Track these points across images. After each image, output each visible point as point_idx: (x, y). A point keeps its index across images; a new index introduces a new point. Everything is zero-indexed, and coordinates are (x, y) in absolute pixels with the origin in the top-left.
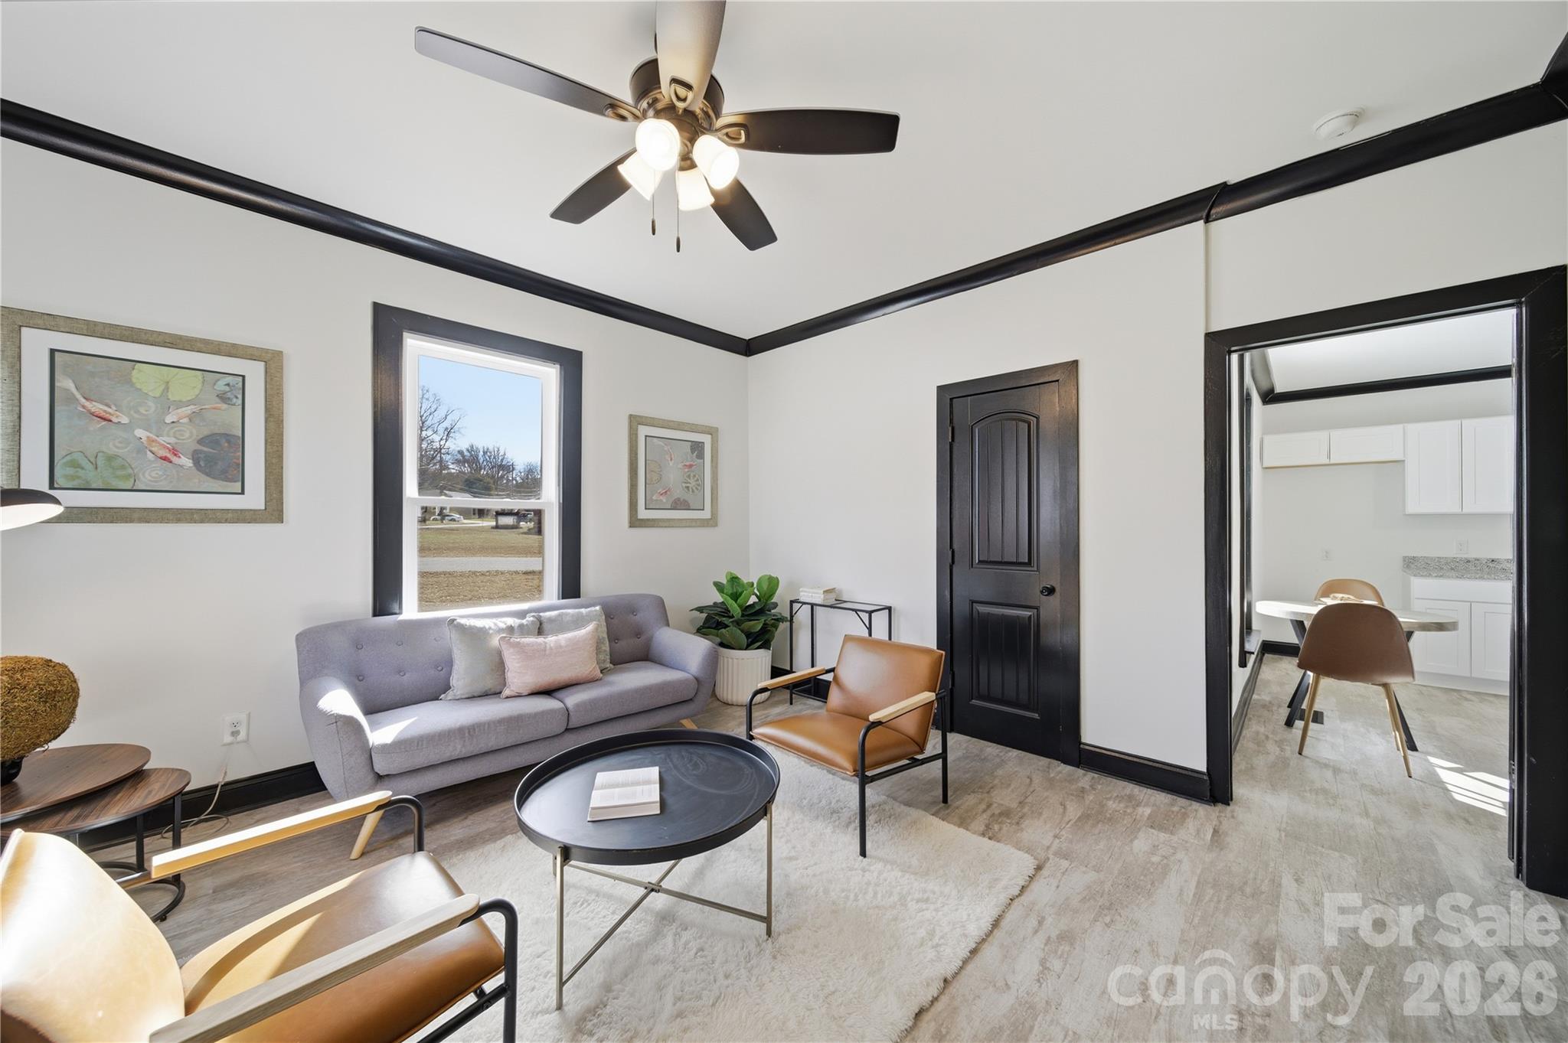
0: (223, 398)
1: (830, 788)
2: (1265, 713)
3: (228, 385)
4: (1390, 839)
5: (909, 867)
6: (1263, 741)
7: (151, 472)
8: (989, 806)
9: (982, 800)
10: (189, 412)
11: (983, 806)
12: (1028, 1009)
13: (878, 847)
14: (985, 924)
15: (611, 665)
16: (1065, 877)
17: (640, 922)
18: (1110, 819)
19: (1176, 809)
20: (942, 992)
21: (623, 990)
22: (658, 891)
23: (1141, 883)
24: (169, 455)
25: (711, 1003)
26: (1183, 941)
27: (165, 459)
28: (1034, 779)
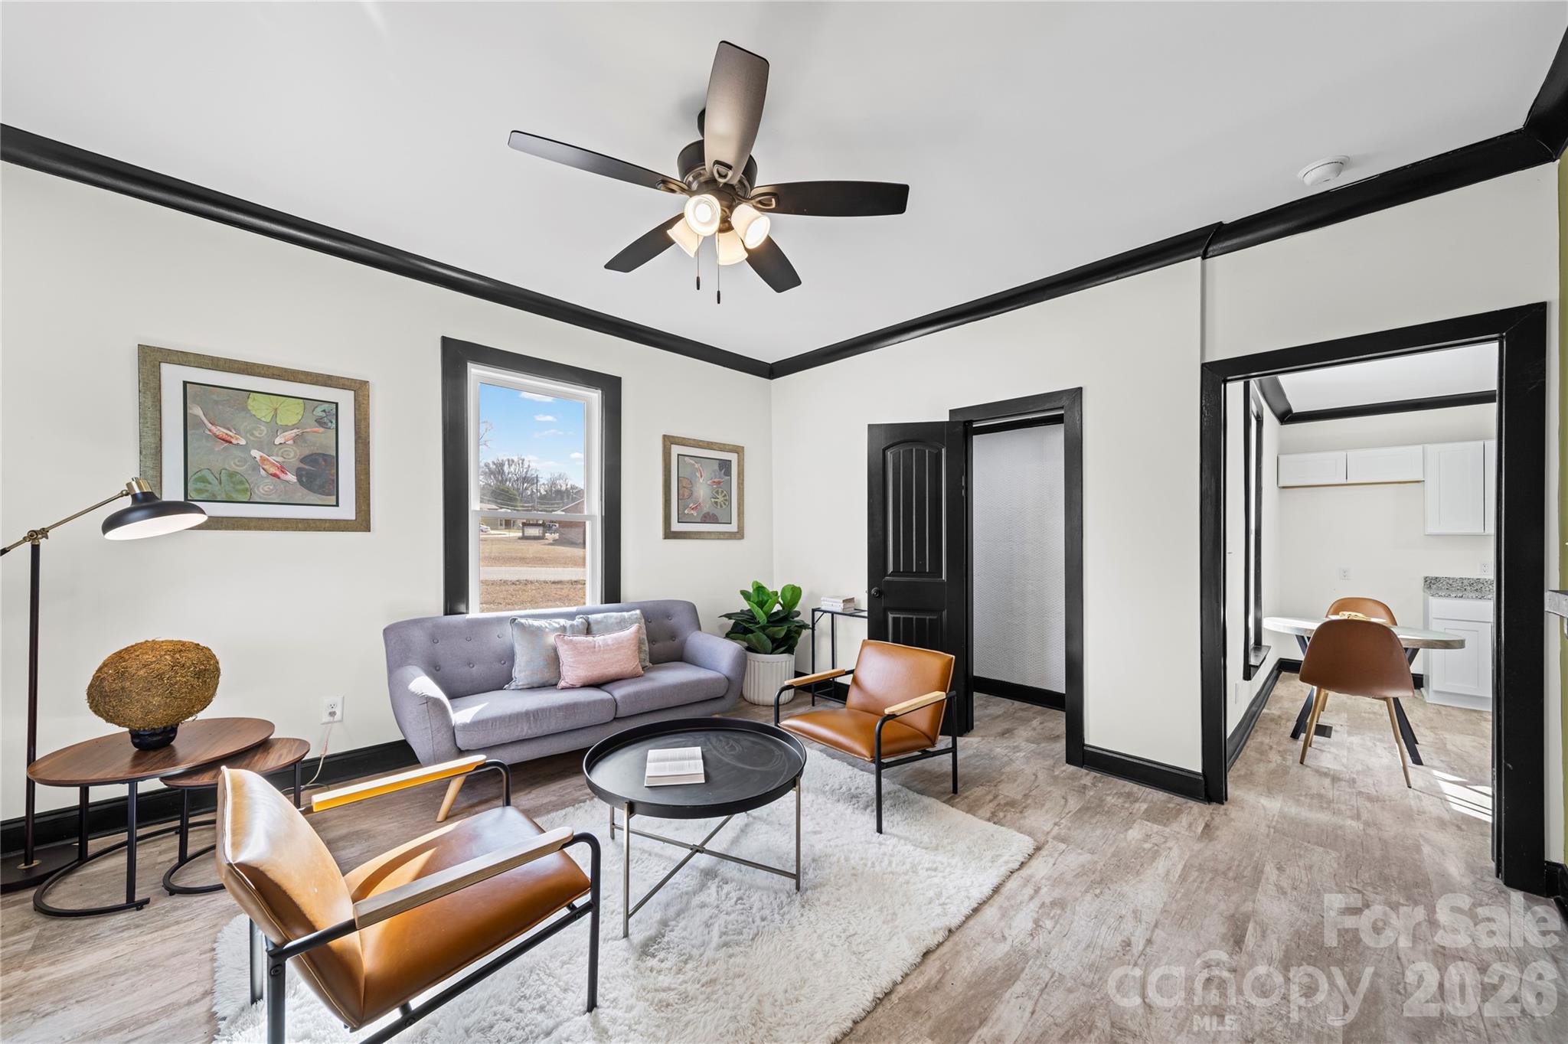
0: (320, 422)
1: (850, 778)
2: (1273, 726)
3: (324, 411)
4: (1377, 839)
5: (921, 843)
6: (1266, 751)
7: (264, 487)
8: (995, 797)
9: (990, 792)
10: (294, 435)
11: (990, 797)
12: (1021, 955)
13: (893, 826)
14: (987, 890)
15: (651, 664)
16: (1062, 856)
17: (687, 876)
18: (1108, 812)
19: (1171, 805)
20: (946, 939)
21: (677, 926)
22: (702, 852)
23: (1131, 865)
24: (278, 472)
25: (751, 937)
26: (1164, 911)
27: (275, 475)
28: (1039, 776)
